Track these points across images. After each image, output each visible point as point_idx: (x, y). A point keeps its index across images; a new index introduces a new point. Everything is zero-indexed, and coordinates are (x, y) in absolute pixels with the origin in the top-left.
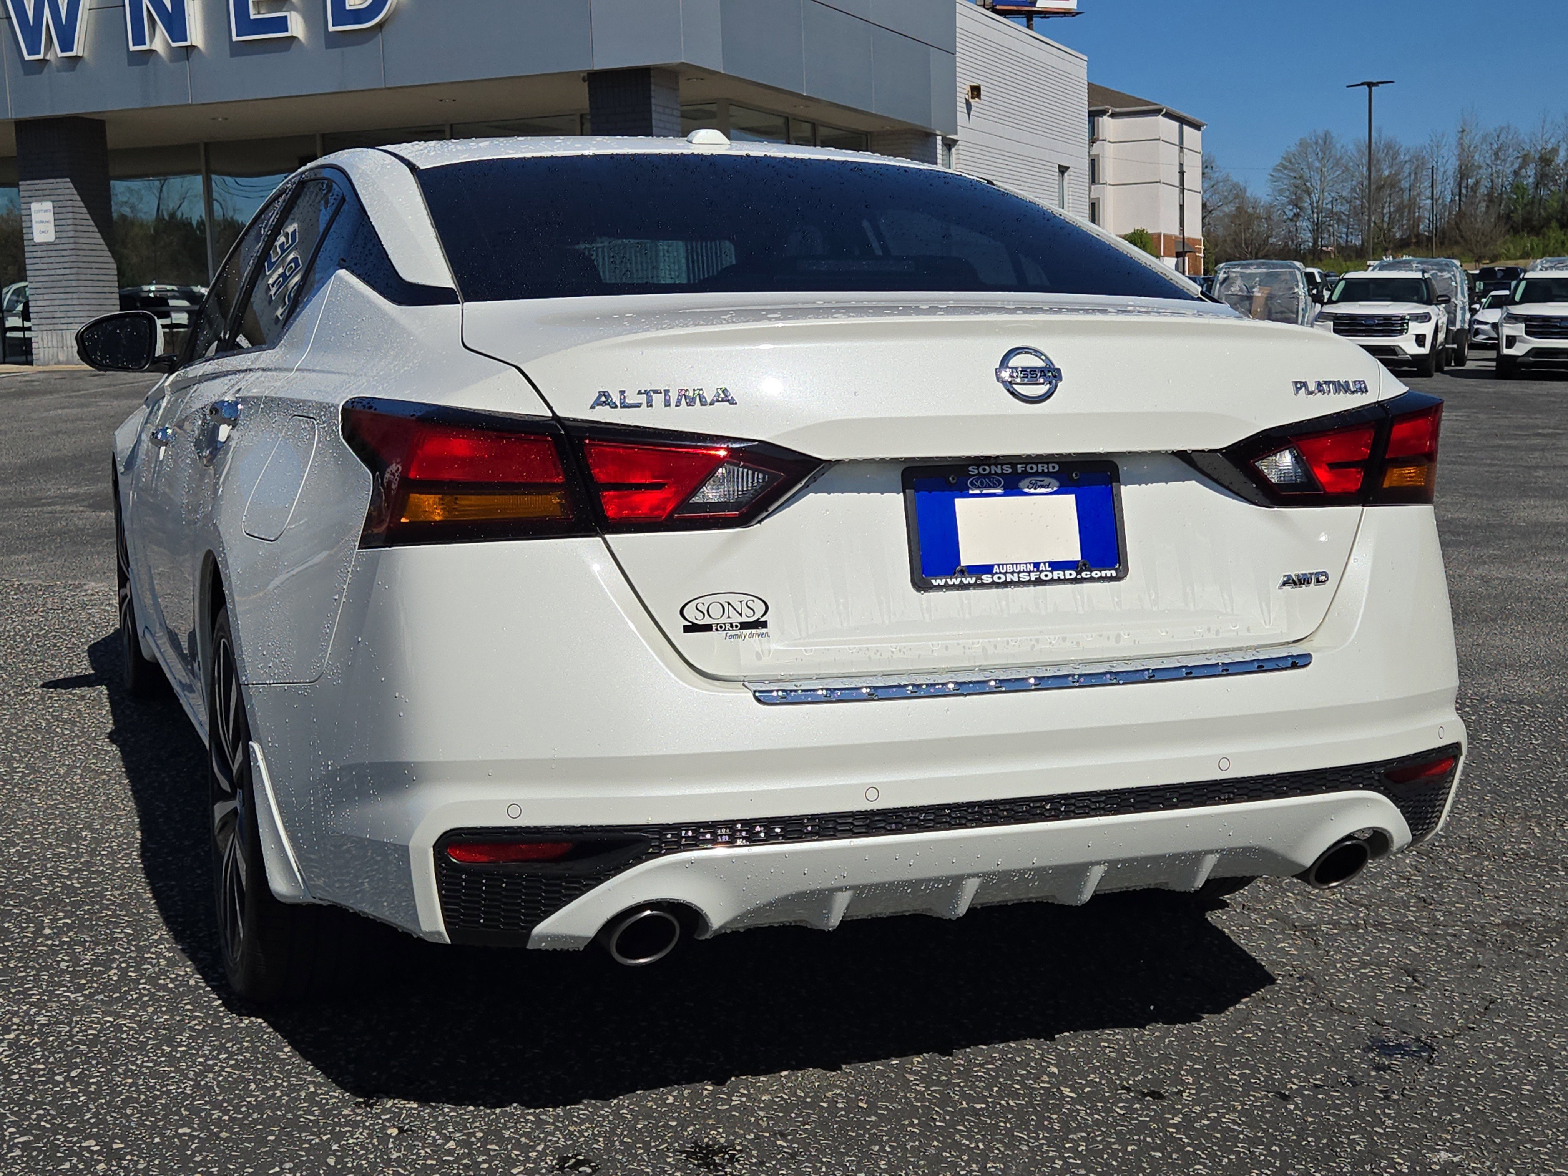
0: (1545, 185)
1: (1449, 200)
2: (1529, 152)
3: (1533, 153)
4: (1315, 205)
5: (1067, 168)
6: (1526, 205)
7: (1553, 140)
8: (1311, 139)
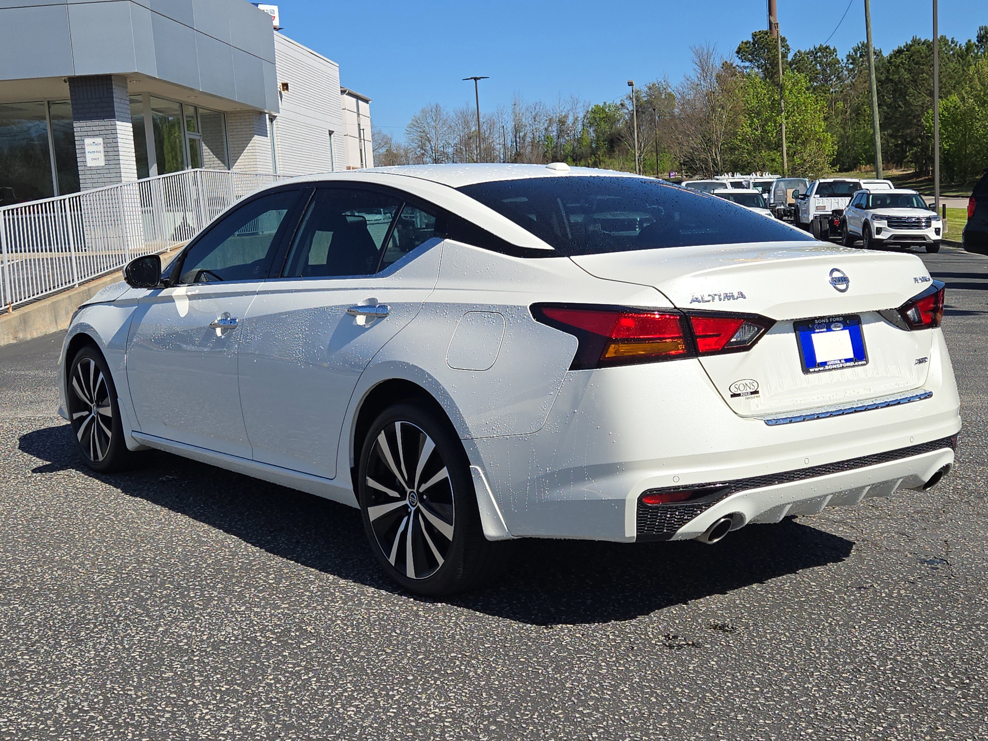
0: (563, 136)
1: (510, 145)
2: (553, 117)
3: (554, 117)
4: (433, 148)
5: (333, 132)
6: (553, 148)
7: (565, 110)
8: (428, 109)
